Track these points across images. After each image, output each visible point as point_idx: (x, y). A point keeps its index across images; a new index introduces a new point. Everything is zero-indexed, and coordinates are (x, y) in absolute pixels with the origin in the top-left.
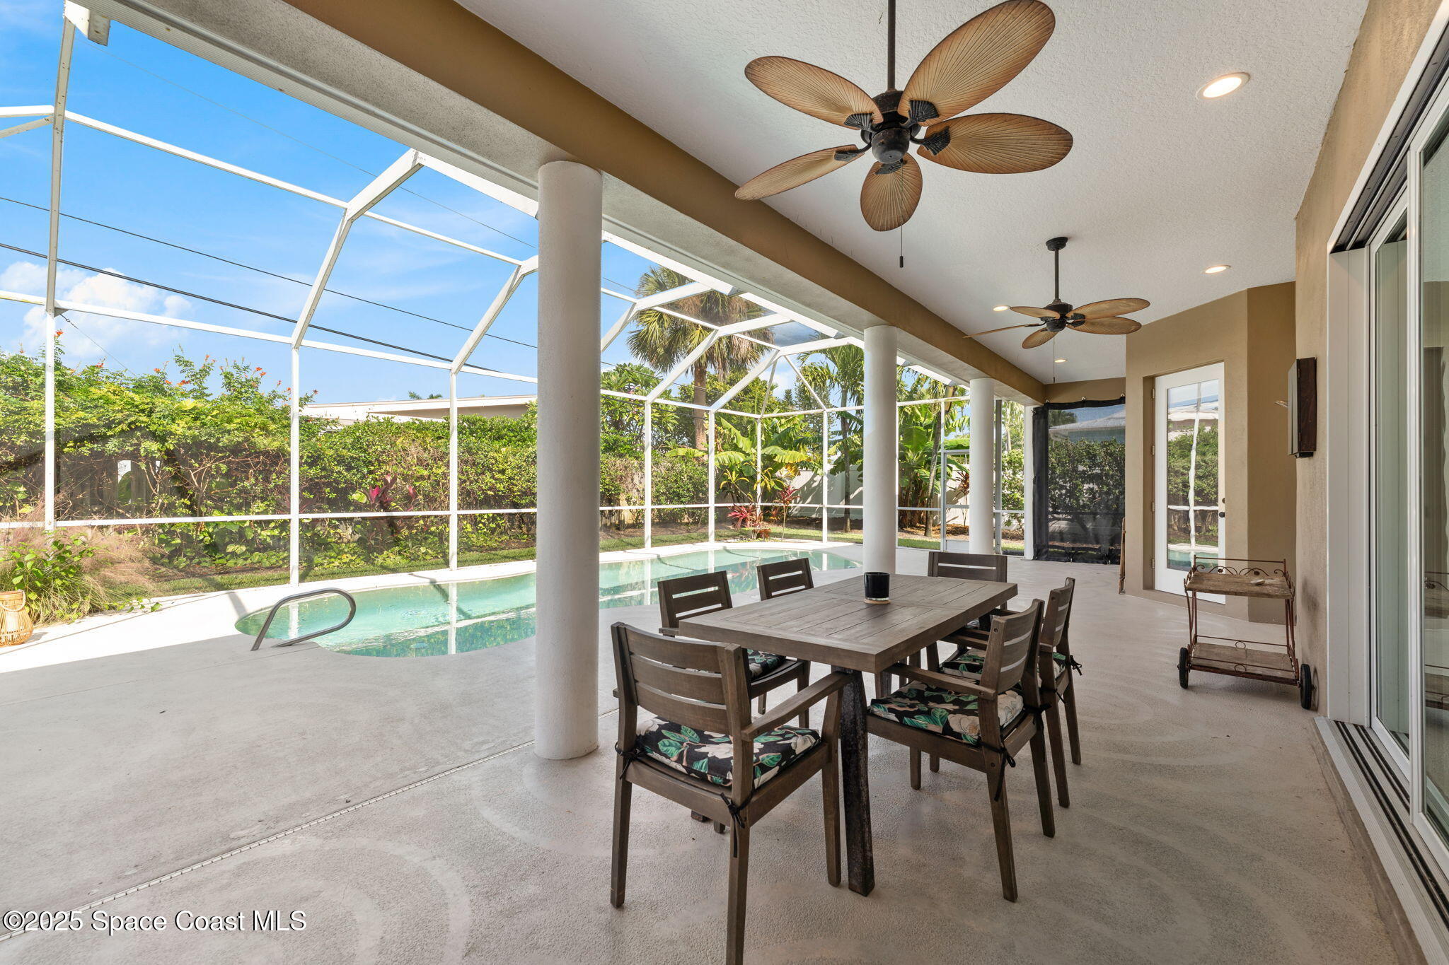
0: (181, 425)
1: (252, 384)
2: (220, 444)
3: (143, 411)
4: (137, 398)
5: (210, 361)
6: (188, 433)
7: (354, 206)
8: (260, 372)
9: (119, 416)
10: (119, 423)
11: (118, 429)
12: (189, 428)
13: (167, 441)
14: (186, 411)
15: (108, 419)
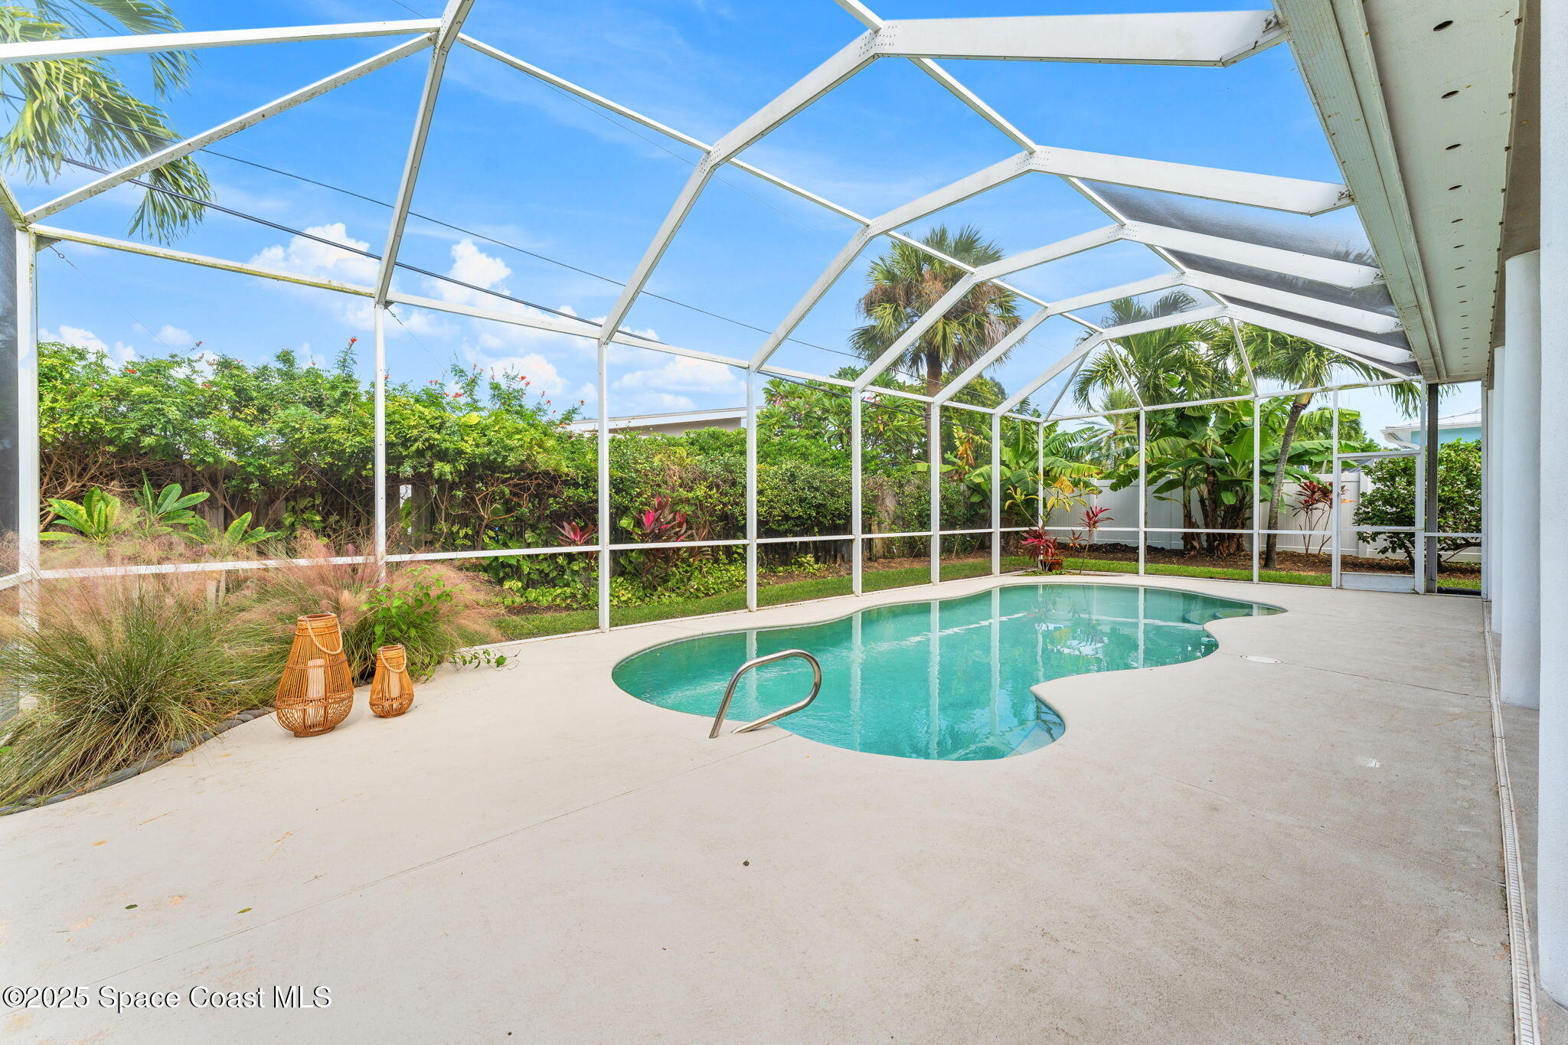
0: (470, 442)
1: (518, 395)
2: (508, 464)
3: (432, 427)
4: (426, 411)
5: (477, 371)
6: (478, 451)
7: (720, 148)
8: (524, 381)
9: (415, 432)
10: (416, 440)
11: (414, 448)
12: (477, 445)
13: (457, 461)
14: (471, 426)
15: (405, 437)
